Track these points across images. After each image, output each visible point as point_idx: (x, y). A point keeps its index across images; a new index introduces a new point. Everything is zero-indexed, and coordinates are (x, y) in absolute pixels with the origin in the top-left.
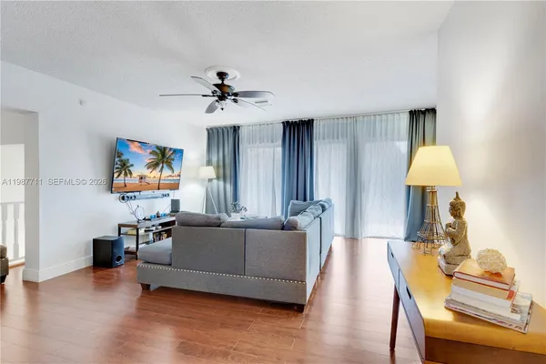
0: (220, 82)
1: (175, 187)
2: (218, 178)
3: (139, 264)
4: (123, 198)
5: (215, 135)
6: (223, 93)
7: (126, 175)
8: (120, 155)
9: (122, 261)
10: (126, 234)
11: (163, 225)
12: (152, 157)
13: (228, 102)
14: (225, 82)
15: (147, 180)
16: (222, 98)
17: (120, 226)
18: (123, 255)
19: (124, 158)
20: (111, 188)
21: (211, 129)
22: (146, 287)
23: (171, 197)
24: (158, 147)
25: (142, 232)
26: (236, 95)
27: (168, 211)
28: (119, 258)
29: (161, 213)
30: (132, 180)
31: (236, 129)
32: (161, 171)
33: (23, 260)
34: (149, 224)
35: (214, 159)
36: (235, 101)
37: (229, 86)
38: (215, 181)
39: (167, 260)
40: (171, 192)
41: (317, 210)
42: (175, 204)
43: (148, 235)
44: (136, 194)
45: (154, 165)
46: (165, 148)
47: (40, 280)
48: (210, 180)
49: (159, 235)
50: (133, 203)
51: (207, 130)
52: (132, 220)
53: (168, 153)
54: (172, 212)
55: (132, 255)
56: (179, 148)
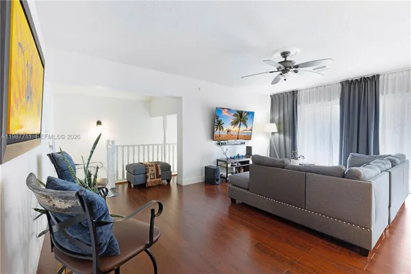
0: (283, 60)
1: (249, 138)
2: (279, 132)
3: (229, 185)
4: (219, 144)
5: (276, 100)
6: (286, 67)
7: (220, 129)
8: (217, 117)
9: (219, 181)
10: (221, 166)
11: (242, 163)
12: (234, 118)
13: (291, 73)
14: (288, 59)
15: (231, 133)
16: (285, 71)
17: (218, 160)
18: (220, 179)
19: (219, 119)
20: (213, 137)
21: (274, 95)
22: (233, 201)
23: (246, 145)
24: (237, 111)
25: (229, 165)
26: (297, 67)
27: (244, 154)
28: (217, 180)
29: (240, 155)
30: (223, 133)
31: (294, 93)
32: (240, 126)
33: (176, 173)
34: (233, 161)
35: (276, 118)
36: (296, 72)
37: (290, 61)
38: (277, 135)
39: (246, 186)
40: (246, 141)
41: (384, 164)
42: (249, 149)
43: (232, 168)
44: (226, 141)
45: (235, 123)
46: (242, 112)
47: (183, 185)
48: (273, 133)
49: (239, 169)
50: (225, 147)
51: (271, 96)
52: (224, 157)
53: (244, 115)
54: (247, 154)
55: (225, 179)
56: (251, 111)
